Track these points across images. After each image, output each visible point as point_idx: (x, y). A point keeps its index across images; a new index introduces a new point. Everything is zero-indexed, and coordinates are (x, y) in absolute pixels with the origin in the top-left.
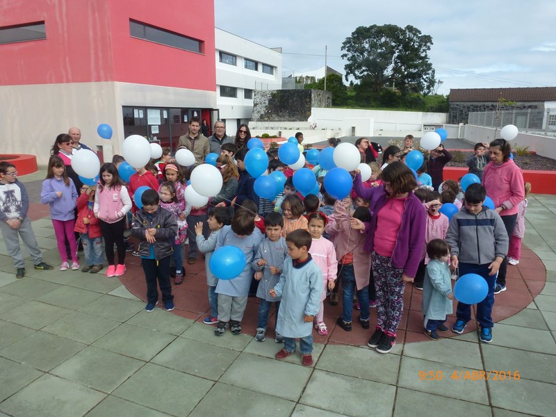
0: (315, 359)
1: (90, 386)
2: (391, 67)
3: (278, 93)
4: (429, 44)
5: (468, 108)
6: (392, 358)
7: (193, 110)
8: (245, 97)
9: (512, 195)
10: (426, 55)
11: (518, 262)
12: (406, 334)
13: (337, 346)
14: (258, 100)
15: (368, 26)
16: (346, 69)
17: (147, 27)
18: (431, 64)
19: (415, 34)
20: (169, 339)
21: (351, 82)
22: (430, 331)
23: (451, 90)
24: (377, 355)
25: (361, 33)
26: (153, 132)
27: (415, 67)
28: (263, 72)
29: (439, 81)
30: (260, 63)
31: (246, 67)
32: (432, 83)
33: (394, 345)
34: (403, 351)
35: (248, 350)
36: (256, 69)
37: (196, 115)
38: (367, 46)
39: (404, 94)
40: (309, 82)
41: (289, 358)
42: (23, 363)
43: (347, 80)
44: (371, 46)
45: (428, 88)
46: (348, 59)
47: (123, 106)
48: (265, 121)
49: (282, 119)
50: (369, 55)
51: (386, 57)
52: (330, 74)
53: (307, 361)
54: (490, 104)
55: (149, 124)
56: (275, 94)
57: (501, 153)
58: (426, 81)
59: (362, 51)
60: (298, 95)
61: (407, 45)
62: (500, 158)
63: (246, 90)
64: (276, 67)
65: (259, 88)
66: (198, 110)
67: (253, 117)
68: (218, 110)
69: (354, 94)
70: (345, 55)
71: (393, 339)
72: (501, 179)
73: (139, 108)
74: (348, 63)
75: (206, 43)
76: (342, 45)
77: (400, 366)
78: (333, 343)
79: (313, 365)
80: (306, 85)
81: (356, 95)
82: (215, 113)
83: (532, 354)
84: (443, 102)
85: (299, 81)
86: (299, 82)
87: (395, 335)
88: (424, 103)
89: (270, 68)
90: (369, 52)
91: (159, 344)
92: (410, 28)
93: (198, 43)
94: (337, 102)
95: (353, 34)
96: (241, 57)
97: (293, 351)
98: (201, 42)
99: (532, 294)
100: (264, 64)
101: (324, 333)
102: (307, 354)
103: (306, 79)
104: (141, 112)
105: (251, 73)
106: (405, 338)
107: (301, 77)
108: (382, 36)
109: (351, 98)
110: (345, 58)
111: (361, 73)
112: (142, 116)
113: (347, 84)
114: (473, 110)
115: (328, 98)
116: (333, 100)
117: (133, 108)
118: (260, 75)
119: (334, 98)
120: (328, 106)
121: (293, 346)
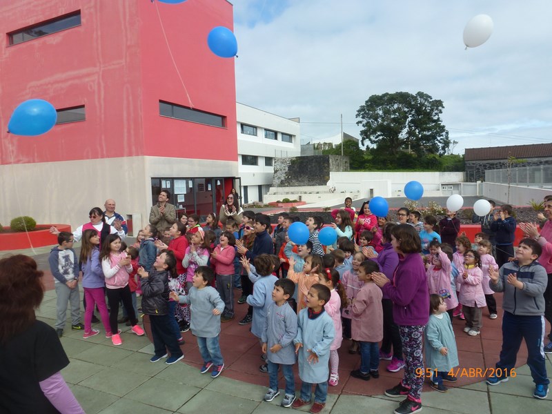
0: (329, 408)
2: (405, 130)
3: (297, 160)
4: (440, 108)
5: (484, 166)
7: (216, 179)
8: (266, 165)
10: (439, 118)
13: (350, 396)
14: (278, 167)
15: (380, 95)
16: (361, 134)
17: (174, 107)
18: (444, 127)
19: (426, 100)
20: (194, 392)
21: (367, 146)
22: (437, 383)
23: (466, 149)
25: (374, 102)
26: (179, 201)
27: (429, 129)
28: (283, 140)
29: (454, 142)
30: (279, 132)
31: (266, 137)
32: (447, 143)
36: (276, 138)
37: (219, 183)
38: (381, 113)
39: (420, 156)
40: (327, 148)
43: (363, 145)
44: (385, 113)
45: (443, 148)
46: (363, 126)
47: (152, 178)
48: (285, 186)
49: (302, 184)
50: (383, 120)
51: (400, 122)
52: (347, 140)
55: (175, 193)
56: (294, 161)
58: (440, 142)
59: (376, 117)
60: (316, 161)
61: (419, 110)
63: (266, 157)
64: (294, 136)
65: (279, 156)
66: (221, 179)
67: (274, 183)
68: (239, 178)
69: (370, 157)
70: (361, 122)
73: (166, 179)
74: (363, 129)
75: (228, 118)
76: (357, 113)
78: (347, 393)
80: (324, 151)
81: (373, 159)
82: (237, 181)
84: (460, 161)
85: (317, 147)
86: (317, 149)
88: (440, 163)
89: (289, 137)
90: (383, 118)
91: (185, 396)
92: (421, 94)
93: (220, 118)
94: (354, 166)
95: (367, 102)
96: (261, 128)
97: (308, 400)
98: (224, 118)
100: (283, 134)
103: (324, 146)
104: (168, 182)
105: (271, 142)
107: (319, 144)
108: (395, 103)
109: (368, 161)
110: (360, 124)
111: (376, 138)
113: (363, 148)
114: (490, 168)
115: (346, 162)
116: (350, 164)
117: (160, 179)
118: (280, 143)
119: (351, 161)
120: (346, 170)
121: (309, 394)
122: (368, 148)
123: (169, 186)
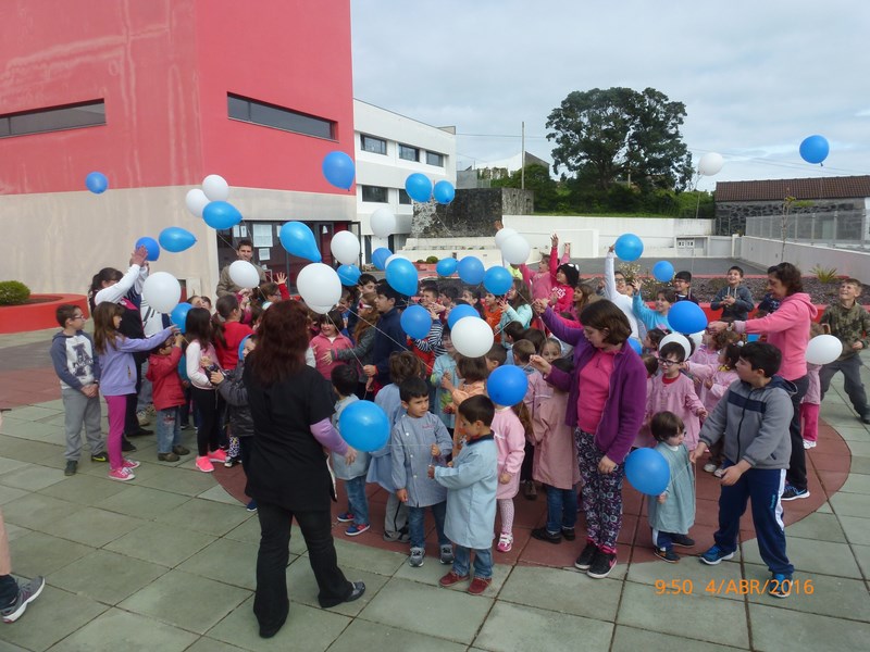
0: (496, 586)
1: (175, 624)
2: (623, 151)
4: (680, 115)
5: (746, 210)
6: (610, 584)
7: (321, 224)
8: (401, 202)
10: (677, 132)
11: (814, 445)
12: (632, 550)
13: (530, 568)
14: (421, 206)
15: (586, 91)
16: (553, 155)
17: (253, 104)
18: (685, 145)
19: (658, 102)
21: (563, 175)
22: (664, 549)
23: (718, 183)
25: (575, 103)
26: (261, 258)
27: (661, 150)
28: (428, 163)
29: (699, 171)
30: (423, 149)
31: (401, 156)
32: (688, 173)
34: (626, 574)
35: (400, 574)
36: (417, 159)
37: (325, 231)
38: (585, 120)
39: (645, 192)
40: (498, 177)
42: (80, 593)
43: (556, 172)
44: (592, 121)
45: (683, 181)
46: (557, 141)
48: (431, 237)
49: (458, 233)
50: (589, 133)
51: (615, 137)
52: (530, 164)
54: (778, 203)
58: (678, 171)
59: (578, 128)
60: (481, 197)
61: (647, 118)
63: (400, 190)
64: (447, 156)
66: (328, 223)
67: (413, 232)
68: (358, 223)
69: (567, 193)
70: (553, 135)
71: (612, 557)
73: (242, 223)
74: (557, 146)
75: (339, 124)
76: (548, 120)
77: (621, 596)
78: (525, 564)
79: (494, 595)
80: (494, 182)
81: (571, 195)
82: (355, 228)
83: (820, 577)
84: (707, 202)
85: (481, 176)
86: (483, 177)
87: (614, 552)
88: (677, 205)
89: (438, 158)
90: (588, 129)
92: (650, 92)
93: (328, 124)
94: (540, 206)
95: (564, 103)
96: (394, 142)
97: (464, 574)
98: (333, 123)
99: (826, 491)
100: (428, 152)
103: (494, 173)
104: (244, 228)
105: (410, 165)
106: (631, 556)
107: (485, 170)
108: (608, 106)
109: (564, 199)
110: (552, 139)
111: (578, 161)
113: (556, 178)
114: (754, 214)
115: (528, 200)
116: (535, 203)
118: (422, 167)
119: (537, 200)
120: (527, 213)
121: (466, 565)
122: (563, 177)
123: (244, 235)
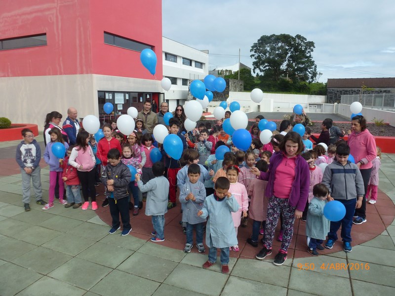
0: (230, 268)
1: (75, 285)
2: (285, 63)
4: (312, 48)
5: (341, 92)
6: (284, 269)
7: (146, 93)
8: (183, 85)
9: (368, 154)
10: (310, 55)
11: (375, 202)
12: (294, 252)
13: (246, 260)
16: (253, 65)
17: (115, 37)
18: (314, 62)
19: (302, 41)
20: (129, 253)
21: (257, 74)
22: (312, 249)
23: (328, 79)
24: (274, 266)
25: (264, 40)
26: (118, 109)
27: (303, 63)
28: (195, 67)
29: (320, 73)
30: (194, 60)
31: (184, 63)
32: (314, 74)
33: (286, 259)
34: (292, 264)
35: (184, 261)
36: (191, 65)
37: (148, 97)
38: (268, 49)
39: (295, 83)
40: (228, 74)
41: (212, 268)
42: (29, 268)
43: (254, 72)
44: (271, 49)
45: (312, 78)
46: (255, 58)
47: (98, 91)
50: (270, 55)
51: (282, 57)
52: (243, 68)
53: (225, 269)
54: (356, 89)
55: (116, 103)
57: (359, 125)
58: (310, 73)
59: (265, 52)
61: (296, 49)
62: (358, 128)
63: (183, 79)
64: (204, 64)
65: (192, 78)
66: (150, 93)
67: (188, 98)
68: (164, 94)
69: (259, 82)
70: (253, 55)
71: (285, 255)
72: (360, 143)
73: (109, 92)
74: (255, 60)
75: (156, 47)
76: (251, 48)
77: (290, 275)
78: (243, 257)
79: (229, 273)
80: (226, 76)
81: (261, 83)
82: (162, 95)
83: (385, 267)
84: (323, 88)
86: (221, 74)
87: (286, 253)
88: (309, 88)
89: (200, 64)
90: (270, 53)
91: (122, 257)
92: (299, 37)
93: (151, 47)
94: (247, 88)
95: (259, 40)
96: (180, 57)
97: (215, 262)
98: (153, 47)
99: (385, 225)
100: (196, 62)
101: (237, 250)
102: (225, 264)
103: (226, 72)
104: (111, 95)
105: (187, 67)
106: (294, 254)
107: (222, 71)
108: (279, 42)
109: (257, 85)
110: (253, 57)
111: (264, 68)
112: (111, 98)
113: (254, 75)
114: (344, 94)
115: (241, 85)
116: (244, 86)
117: (105, 92)
118: (193, 69)
119: (245, 85)
120: (241, 91)
121: (215, 258)
